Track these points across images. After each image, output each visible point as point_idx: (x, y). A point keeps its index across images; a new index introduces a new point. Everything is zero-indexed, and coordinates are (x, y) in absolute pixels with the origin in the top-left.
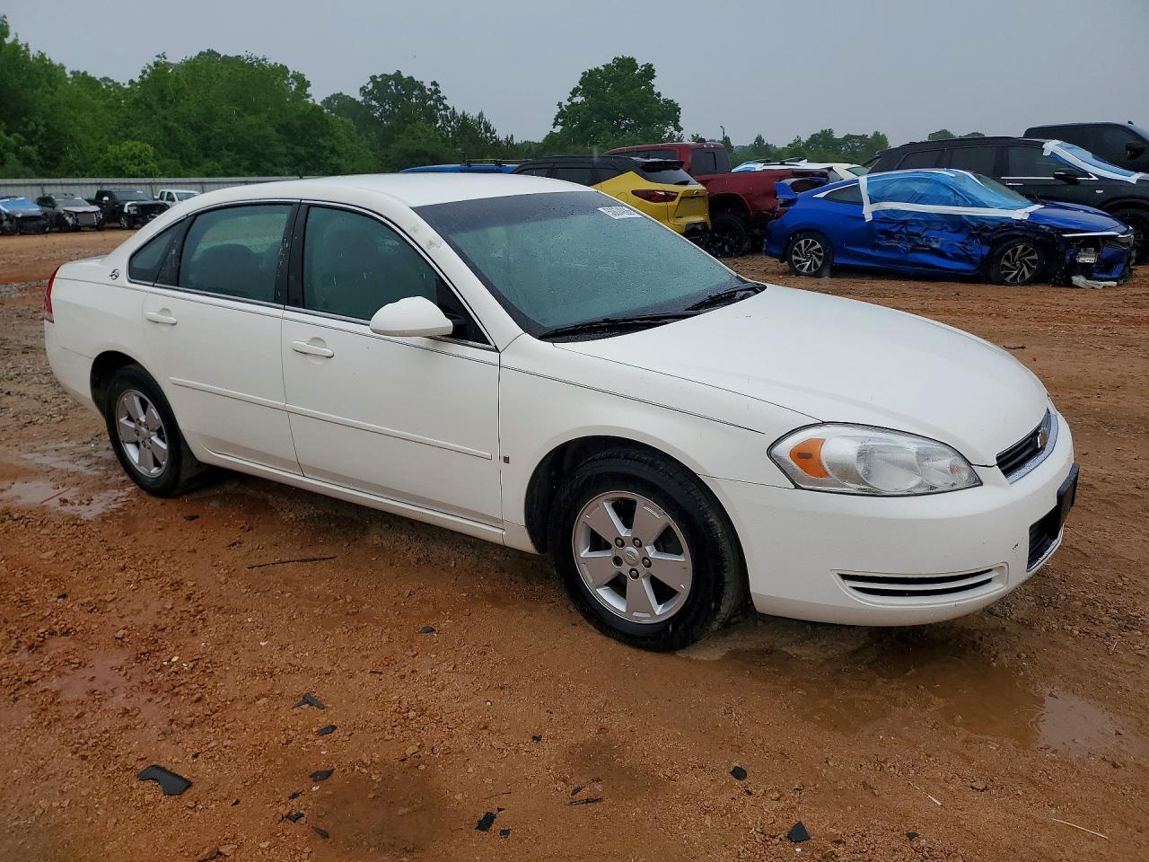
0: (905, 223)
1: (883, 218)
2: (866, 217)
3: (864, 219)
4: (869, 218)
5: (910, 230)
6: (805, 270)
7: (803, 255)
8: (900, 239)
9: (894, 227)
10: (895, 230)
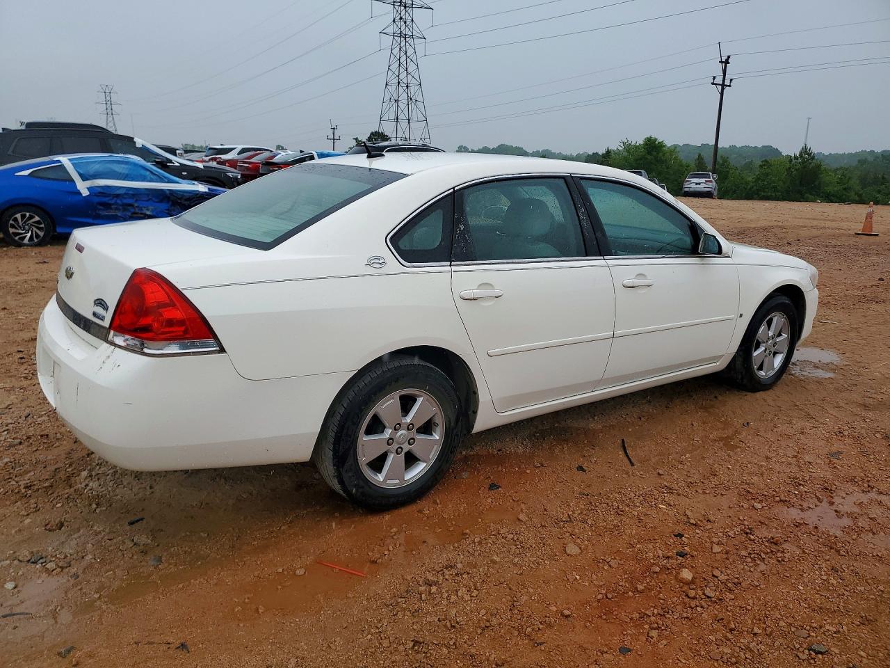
0: (118, 196)
1: (100, 193)
2: (82, 191)
3: (80, 194)
4: (85, 193)
5: (125, 201)
6: (26, 241)
7: (21, 228)
8: (116, 209)
9: (111, 200)
10: (113, 202)
